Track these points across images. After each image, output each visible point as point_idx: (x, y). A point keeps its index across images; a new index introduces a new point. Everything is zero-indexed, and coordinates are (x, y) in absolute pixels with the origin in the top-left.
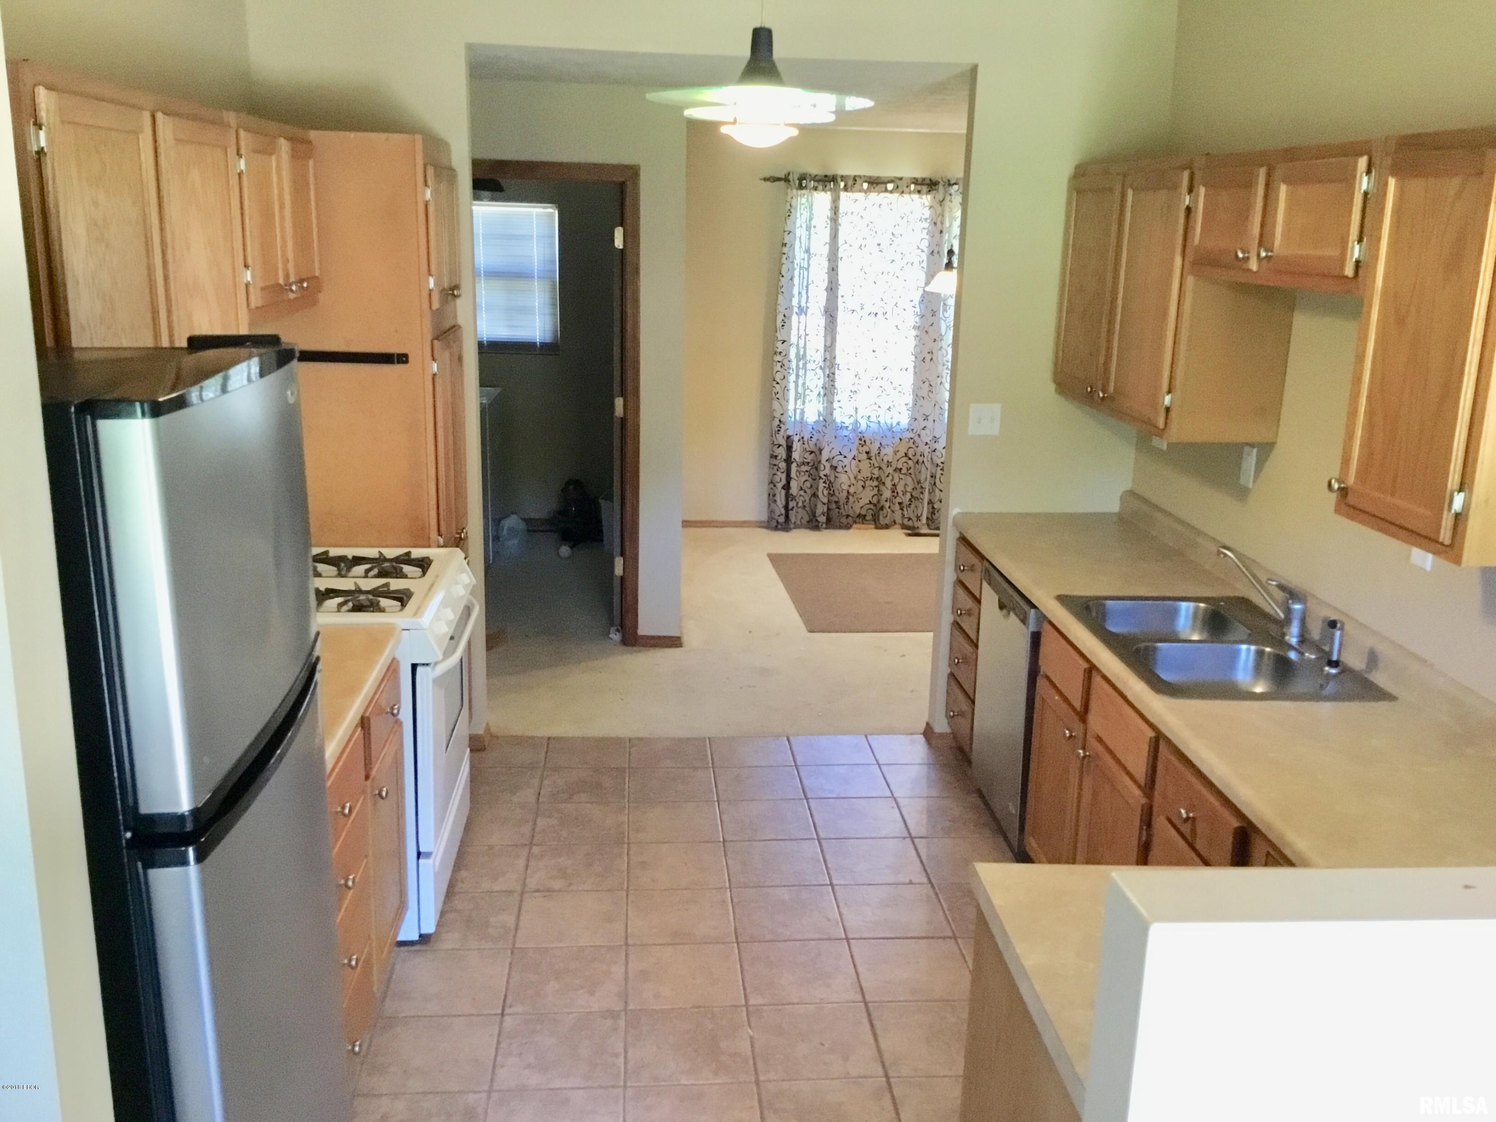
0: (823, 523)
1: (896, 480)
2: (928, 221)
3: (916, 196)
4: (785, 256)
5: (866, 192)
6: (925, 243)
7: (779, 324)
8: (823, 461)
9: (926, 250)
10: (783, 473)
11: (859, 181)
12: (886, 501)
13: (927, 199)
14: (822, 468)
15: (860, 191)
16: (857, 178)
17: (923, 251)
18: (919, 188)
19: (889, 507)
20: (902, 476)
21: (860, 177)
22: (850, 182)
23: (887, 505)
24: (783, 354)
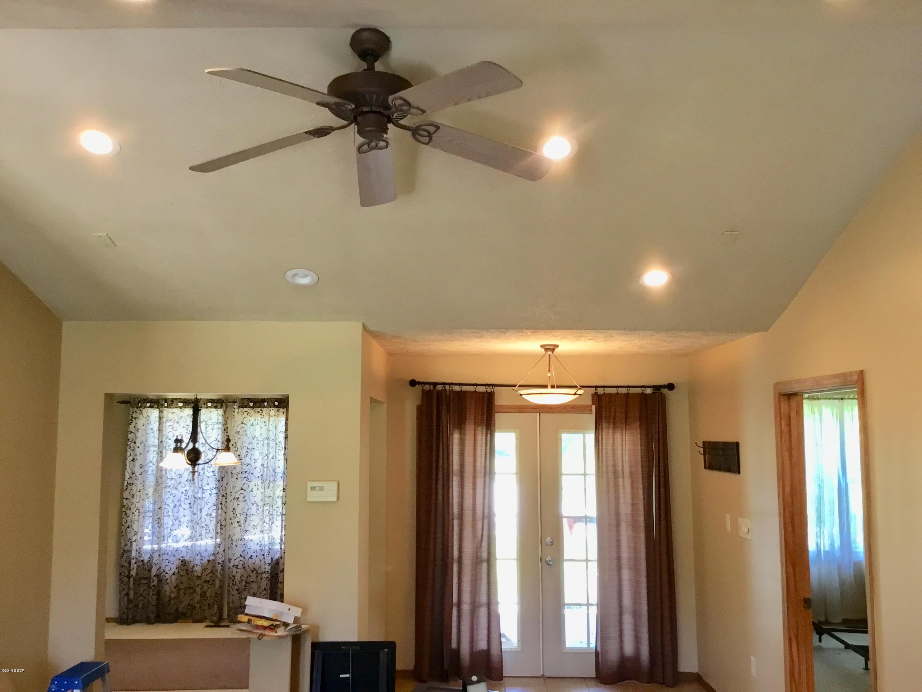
0: (152, 619)
1: (205, 589)
2: (222, 423)
3: (213, 410)
4: (128, 446)
5: (181, 408)
6: (220, 437)
7: (125, 488)
8: (152, 577)
9: (220, 440)
10: (125, 585)
11: (175, 402)
12: (197, 603)
13: (221, 411)
14: (152, 581)
15: (176, 408)
16: (174, 400)
17: (219, 441)
18: (215, 405)
19: (200, 607)
20: (209, 586)
21: (176, 399)
22: (170, 402)
23: (198, 606)
24: (126, 507)
